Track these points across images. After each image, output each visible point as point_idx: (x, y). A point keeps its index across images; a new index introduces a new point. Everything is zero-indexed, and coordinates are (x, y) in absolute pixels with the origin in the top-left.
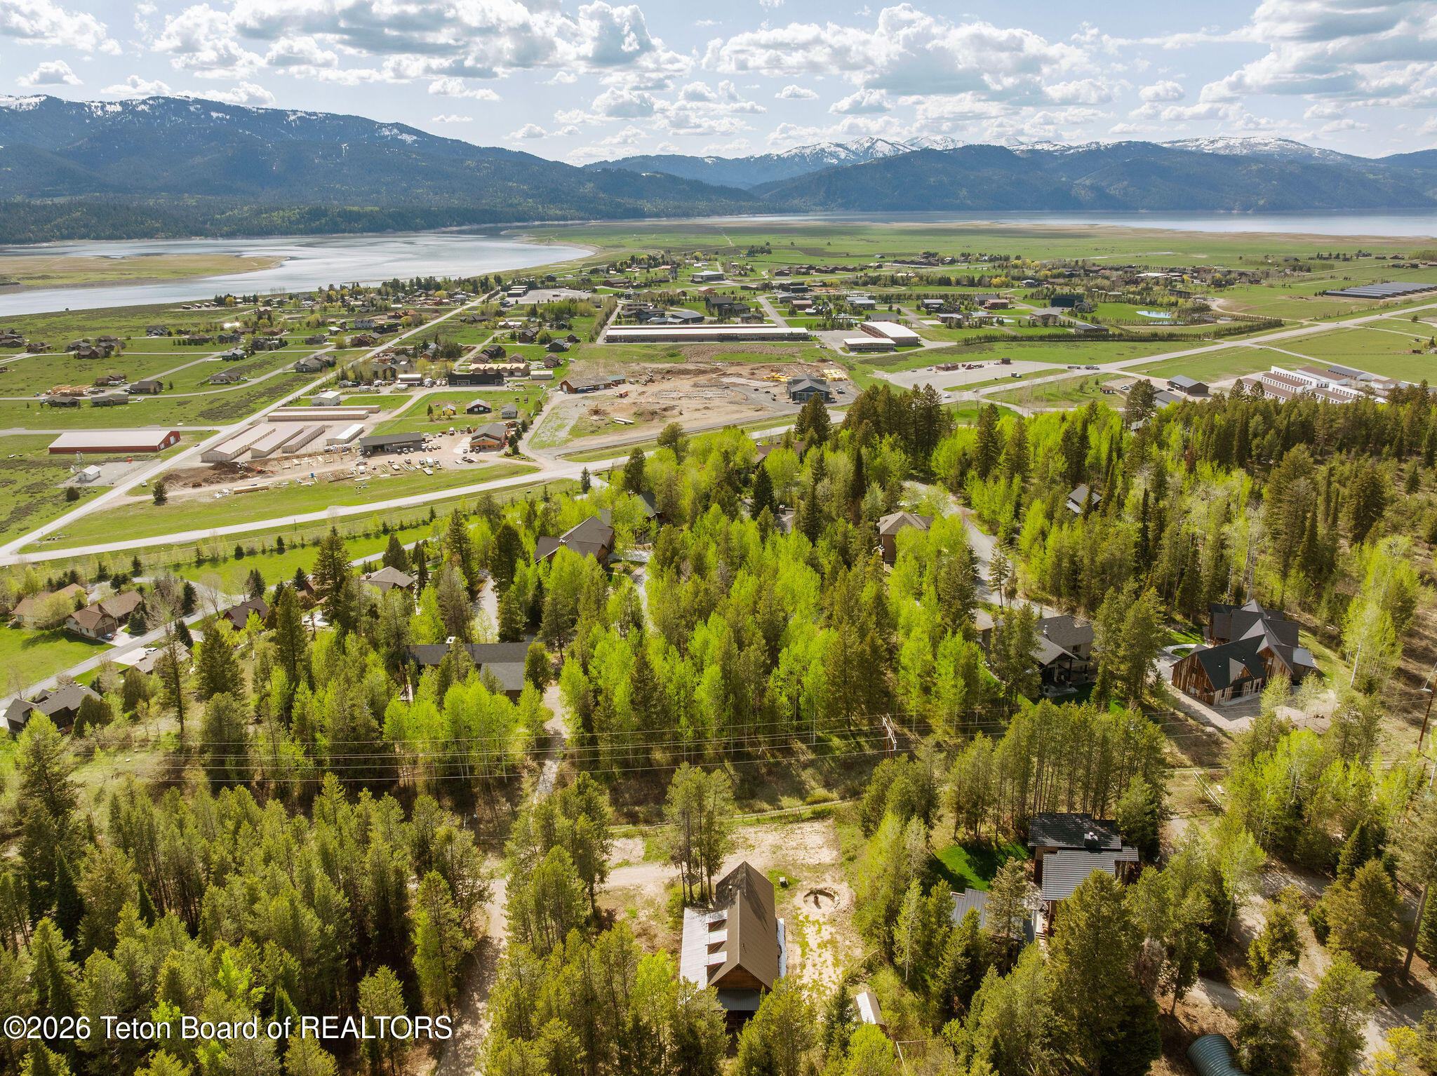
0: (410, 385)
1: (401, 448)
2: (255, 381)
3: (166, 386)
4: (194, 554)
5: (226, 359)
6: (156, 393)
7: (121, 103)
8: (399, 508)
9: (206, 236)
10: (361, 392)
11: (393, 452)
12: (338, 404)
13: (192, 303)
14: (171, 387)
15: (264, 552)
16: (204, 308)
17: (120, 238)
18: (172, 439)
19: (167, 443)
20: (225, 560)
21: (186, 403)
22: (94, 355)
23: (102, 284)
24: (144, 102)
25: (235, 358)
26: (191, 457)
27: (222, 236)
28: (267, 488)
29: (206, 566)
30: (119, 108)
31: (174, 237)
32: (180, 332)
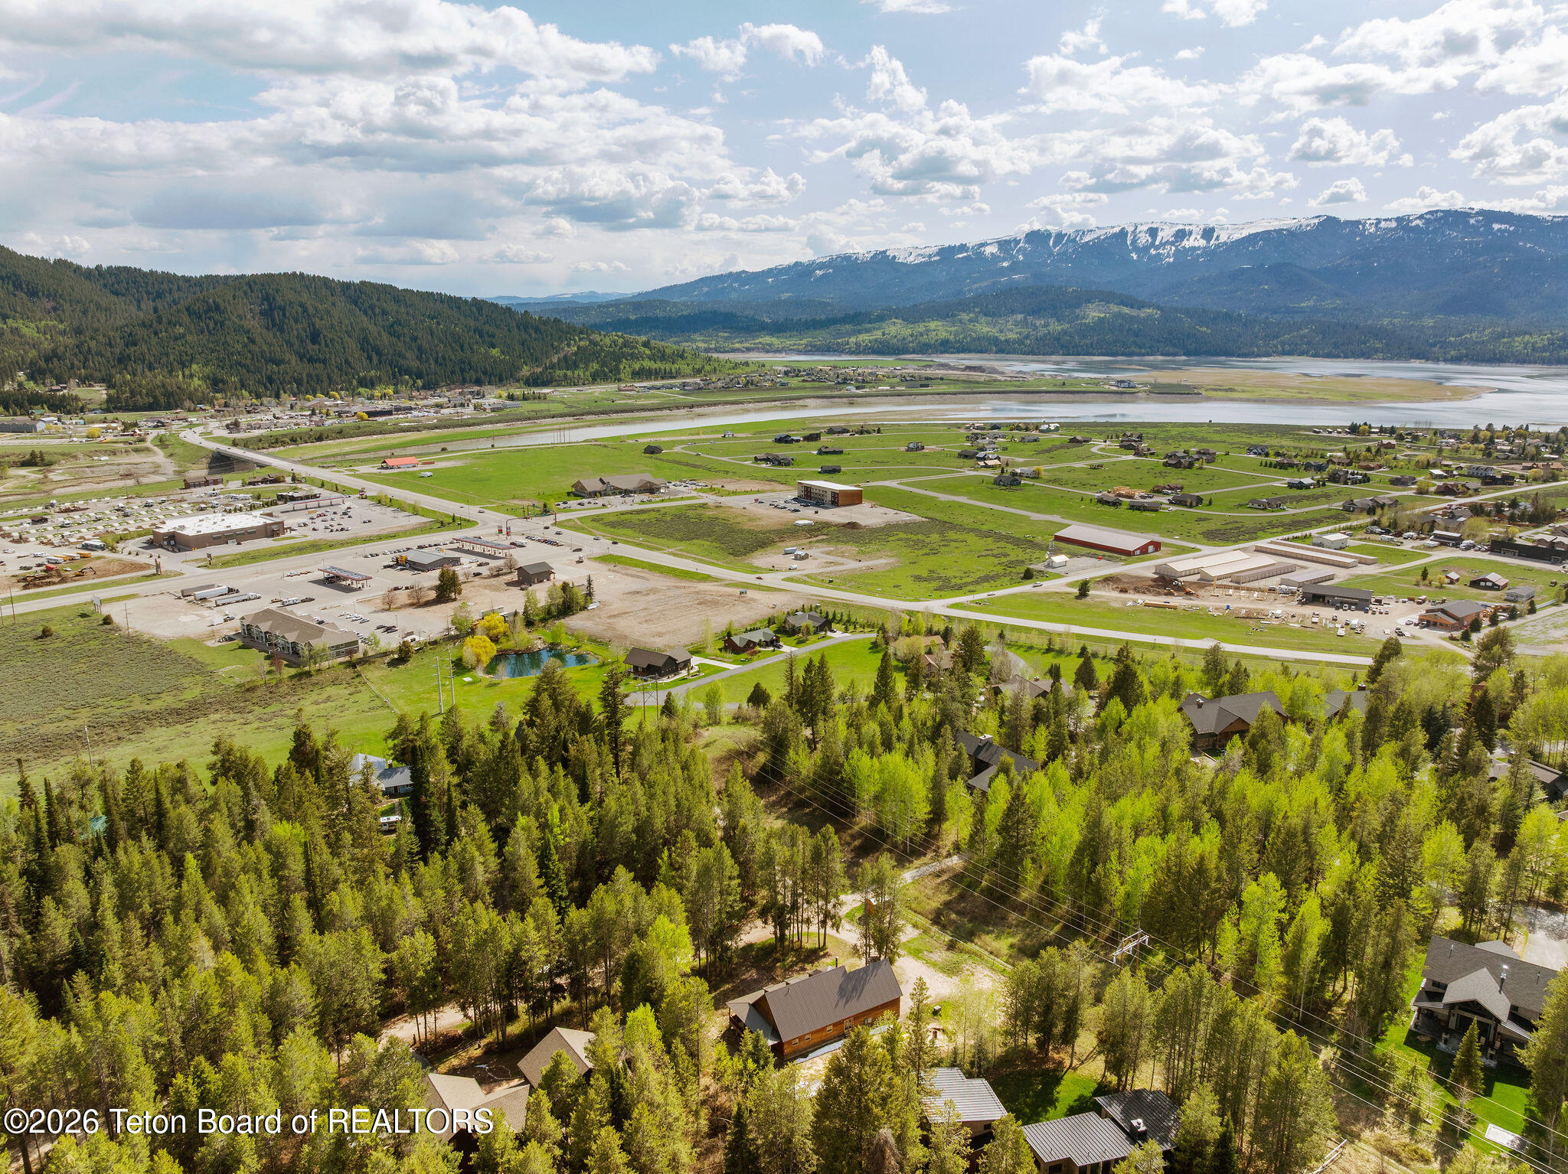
0: (1442, 544)
1: (1342, 603)
2: (1291, 511)
3: (1206, 502)
4: (1046, 642)
5: (1291, 486)
6: (1191, 506)
7: (1398, 219)
8: (1266, 658)
9: (1427, 359)
10: (1381, 541)
11: (1333, 605)
12: (1341, 548)
13: (1325, 428)
14: (1210, 503)
15: (1104, 658)
16: (1335, 434)
17: (1338, 357)
18: (1151, 548)
19: (1144, 550)
20: (1070, 654)
21: (1205, 519)
22: (1178, 465)
23: (1273, 401)
24: (1421, 217)
25: (1301, 486)
26: (1148, 567)
27: (1446, 361)
28: (1175, 608)
29: (1052, 654)
30: (1394, 224)
31: (1391, 359)
32: (1278, 454)
